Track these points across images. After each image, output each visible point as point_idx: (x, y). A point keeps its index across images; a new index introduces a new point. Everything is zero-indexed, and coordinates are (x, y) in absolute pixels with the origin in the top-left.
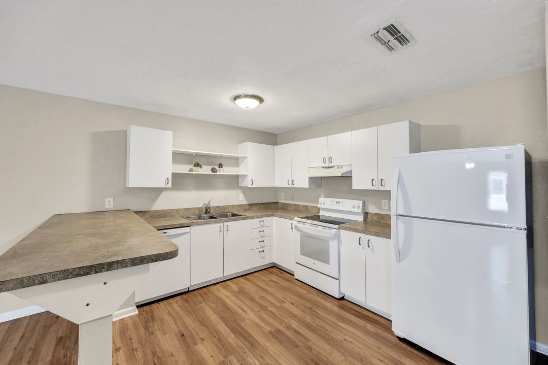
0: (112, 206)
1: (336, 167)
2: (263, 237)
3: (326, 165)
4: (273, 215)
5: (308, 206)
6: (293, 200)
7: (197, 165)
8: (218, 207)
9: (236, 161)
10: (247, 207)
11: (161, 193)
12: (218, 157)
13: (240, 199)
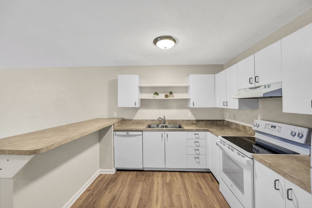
0: (116, 116)
1: (263, 87)
2: (198, 146)
3: (253, 86)
4: (208, 130)
5: (246, 126)
6: (235, 119)
7: (156, 94)
8: (172, 120)
9: (186, 89)
10: (194, 122)
11: (138, 110)
12: (172, 87)
13: (189, 116)
